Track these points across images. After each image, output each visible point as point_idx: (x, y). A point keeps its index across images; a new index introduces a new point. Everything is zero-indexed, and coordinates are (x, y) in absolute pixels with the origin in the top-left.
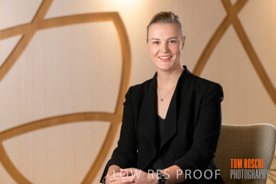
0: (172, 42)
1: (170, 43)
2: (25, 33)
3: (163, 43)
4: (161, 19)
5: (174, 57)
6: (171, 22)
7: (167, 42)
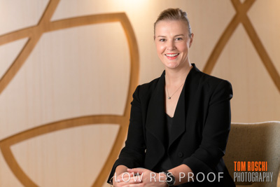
0: (179, 39)
1: (177, 41)
2: (31, 35)
3: (170, 40)
4: (167, 16)
5: (181, 55)
6: (177, 19)
7: (174, 40)
